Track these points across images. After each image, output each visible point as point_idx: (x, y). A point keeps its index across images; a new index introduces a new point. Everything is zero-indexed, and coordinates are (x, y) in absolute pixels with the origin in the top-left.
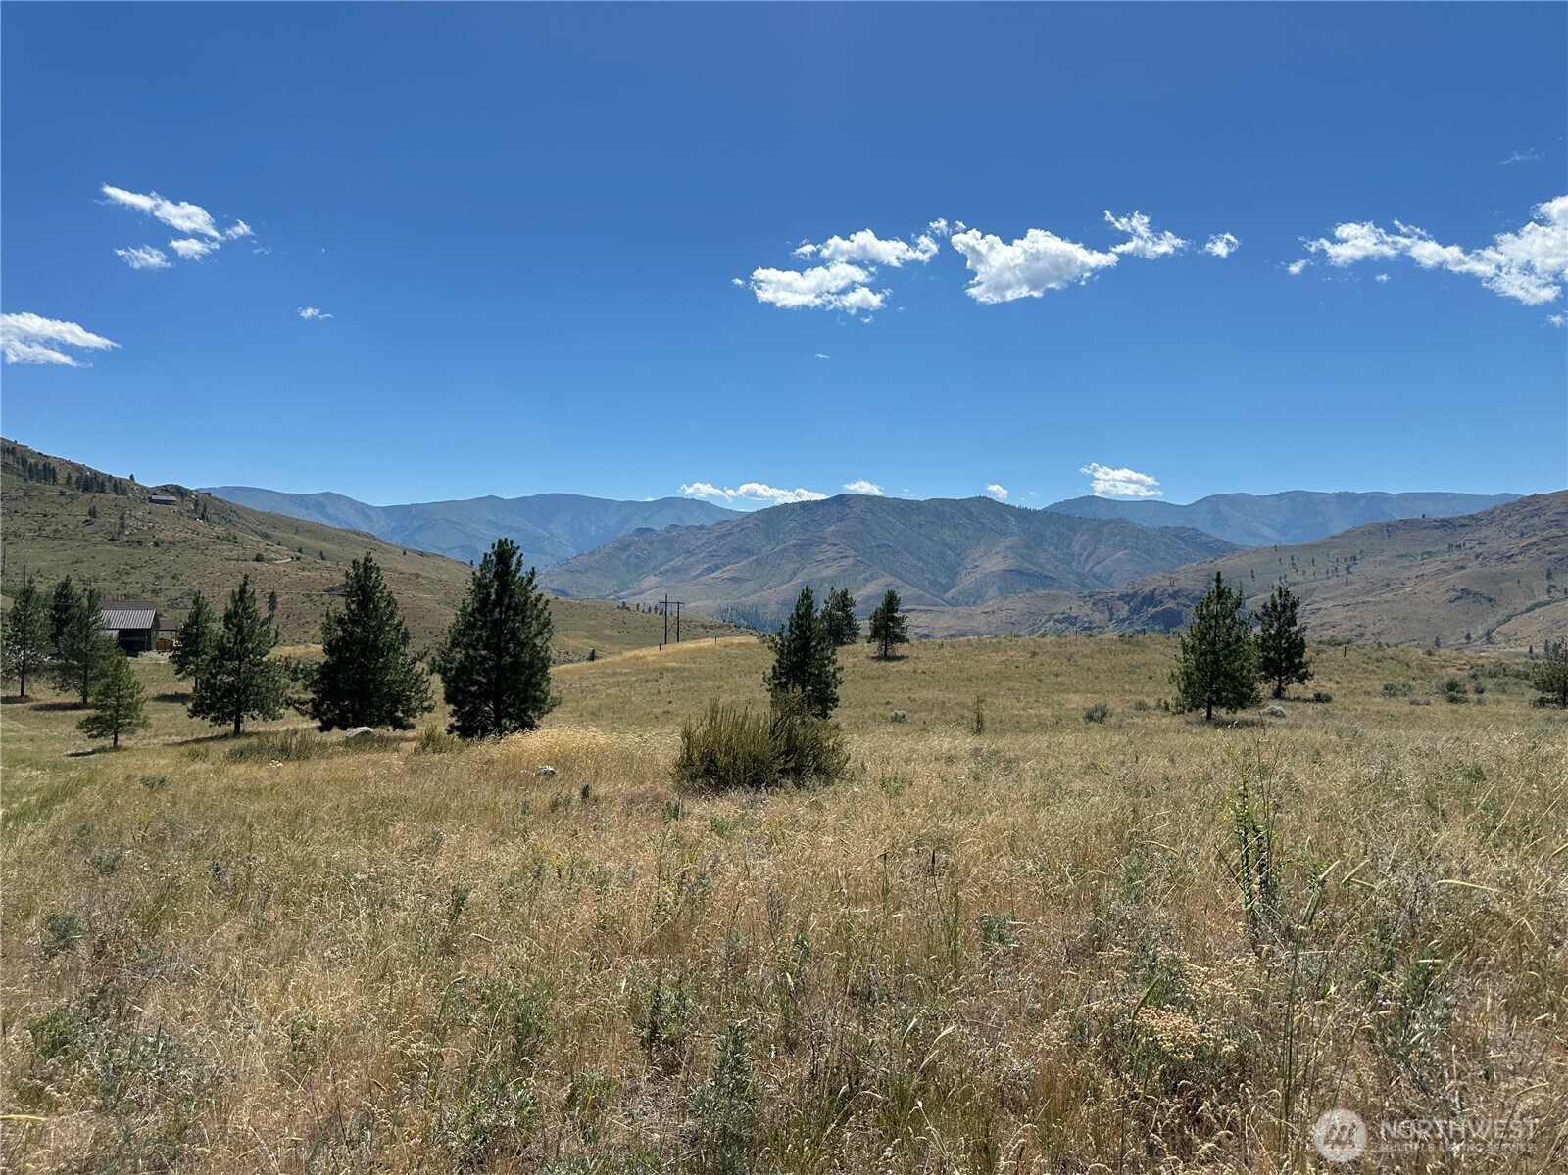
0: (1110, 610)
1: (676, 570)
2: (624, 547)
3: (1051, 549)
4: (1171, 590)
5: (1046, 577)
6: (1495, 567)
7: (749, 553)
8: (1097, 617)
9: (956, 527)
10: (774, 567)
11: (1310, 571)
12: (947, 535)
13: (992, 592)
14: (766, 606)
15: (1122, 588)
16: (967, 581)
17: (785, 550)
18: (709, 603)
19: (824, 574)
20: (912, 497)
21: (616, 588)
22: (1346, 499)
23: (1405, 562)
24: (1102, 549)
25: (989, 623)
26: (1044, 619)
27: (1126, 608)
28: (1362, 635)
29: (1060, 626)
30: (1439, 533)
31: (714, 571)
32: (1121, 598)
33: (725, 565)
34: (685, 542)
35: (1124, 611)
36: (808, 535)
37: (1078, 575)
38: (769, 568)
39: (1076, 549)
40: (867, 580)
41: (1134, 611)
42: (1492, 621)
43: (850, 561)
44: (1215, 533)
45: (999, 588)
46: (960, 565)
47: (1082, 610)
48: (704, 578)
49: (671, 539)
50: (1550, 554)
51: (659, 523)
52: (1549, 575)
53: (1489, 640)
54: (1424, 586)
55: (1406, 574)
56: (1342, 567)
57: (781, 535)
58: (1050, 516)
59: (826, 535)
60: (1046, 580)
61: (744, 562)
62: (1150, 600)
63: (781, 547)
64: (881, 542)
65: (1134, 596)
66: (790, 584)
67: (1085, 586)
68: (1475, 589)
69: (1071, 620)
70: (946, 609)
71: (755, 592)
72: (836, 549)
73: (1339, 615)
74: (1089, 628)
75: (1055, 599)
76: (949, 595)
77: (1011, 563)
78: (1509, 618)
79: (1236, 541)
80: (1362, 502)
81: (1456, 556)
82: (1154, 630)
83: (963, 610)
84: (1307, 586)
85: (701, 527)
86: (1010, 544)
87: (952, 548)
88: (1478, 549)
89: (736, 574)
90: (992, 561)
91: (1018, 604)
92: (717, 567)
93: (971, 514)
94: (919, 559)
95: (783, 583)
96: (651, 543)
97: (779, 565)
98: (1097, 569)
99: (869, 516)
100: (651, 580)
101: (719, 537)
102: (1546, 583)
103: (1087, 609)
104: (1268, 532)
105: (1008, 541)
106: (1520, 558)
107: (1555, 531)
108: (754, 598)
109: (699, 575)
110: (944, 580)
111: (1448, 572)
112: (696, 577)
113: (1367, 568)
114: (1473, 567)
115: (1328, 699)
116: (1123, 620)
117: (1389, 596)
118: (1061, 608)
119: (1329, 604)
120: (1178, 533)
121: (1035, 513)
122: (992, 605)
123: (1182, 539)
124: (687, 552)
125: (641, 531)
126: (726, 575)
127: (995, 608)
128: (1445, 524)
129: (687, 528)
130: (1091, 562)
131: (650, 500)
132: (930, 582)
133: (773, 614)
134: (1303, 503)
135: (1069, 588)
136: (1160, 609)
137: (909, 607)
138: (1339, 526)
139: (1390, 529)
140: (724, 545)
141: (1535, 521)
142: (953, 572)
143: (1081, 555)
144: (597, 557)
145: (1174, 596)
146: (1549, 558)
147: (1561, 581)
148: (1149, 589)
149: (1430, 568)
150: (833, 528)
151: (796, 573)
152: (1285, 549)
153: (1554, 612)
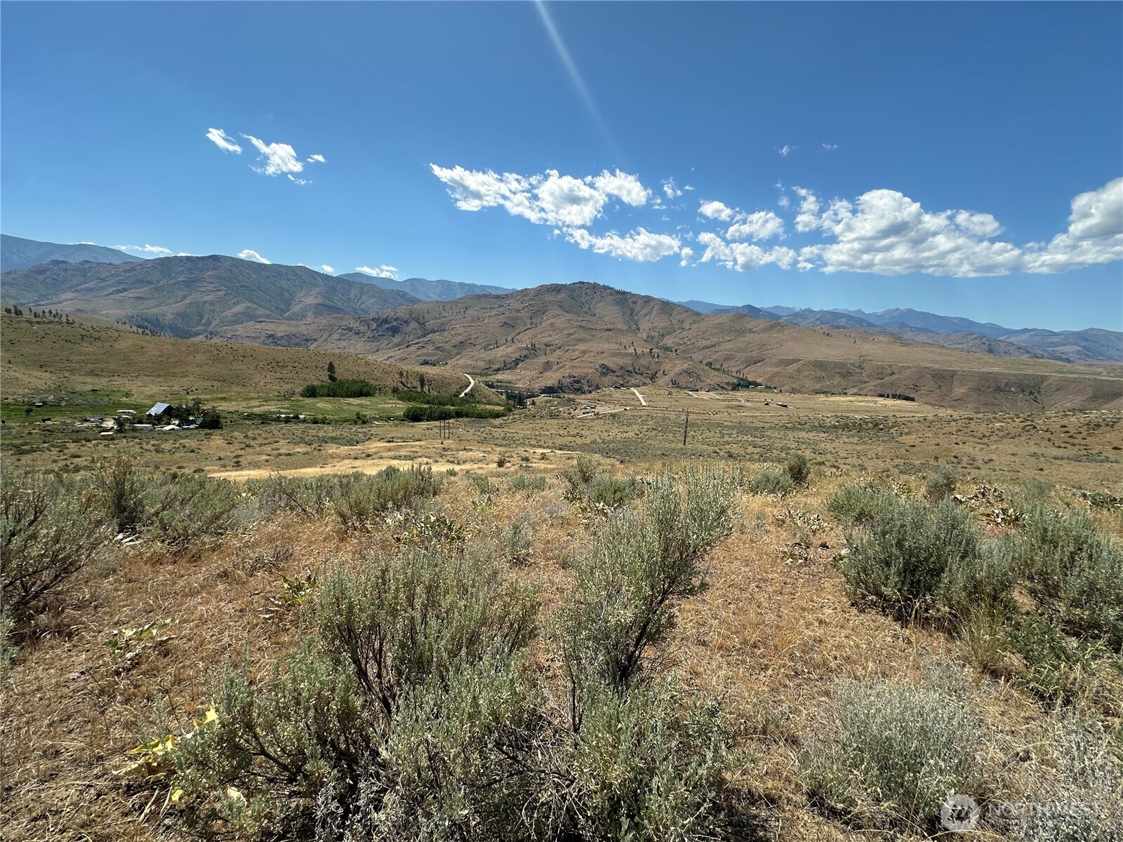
0: (368, 325)
1: (90, 290)
2: (40, 271)
3: (340, 295)
4: (394, 317)
5: (337, 308)
6: (515, 315)
7: (150, 283)
8: (362, 328)
9: (288, 280)
10: (168, 293)
11: (450, 312)
12: (284, 283)
13: (310, 314)
14: (164, 315)
15: (373, 315)
16: (296, 308)
17: (176, 283)
18: (119, 311)
19: (205, 299)
21: (36, 298)
22: (462, 285)
23: (484, 311)
24: (364, 297)
25: (307, 330)
26: (337, 328)
27: (375, 324)
28: (470, 339)
29: (344, 332)
30: (495, 300)
31: (122, 292)
32: (373, 320)
33: (131, 289)
34: (97, 273)
35: (374, 326)
36: (193, 276)
37: (353, 308)
38: (165, 293)
39: (352, 296)
40: (235, 304)
41: (378, 326)
42: (514, 334)
43: (223, 293)
44: (413, 294)
45: (314, 312)
46: (292, 299)
47: (354, 325)
48: (116, 296)
49: (86, 270)
50: (531, 310)
51: (73, 259)
52: (531, 318)
53: (513, 342)
54: (491, 320)
55: (485, 315)
56: (462, 311)
57: (174, 275)
58: (339, 280)
59: (205, 277)
60: (338, 310)
61: (145, 288)
62: (386, 321)
63: (173, 281)
64: (243, 284)
65: (378, 319)
66: (183, 303)
67: (357, 314)
68: (508, 322)
69: (350, 329)
70: (285, 321)
71: (156, 306)
72: (213, 285)
73: (462, 330)
74: (358, 334)
75: (342, 319)
76: (287, 314)
77: (319, 300)
78: (519, 334)
79: (420, 298)
80: (467, 287)
81: (501, 309)
82: (388, 335)
83: (293, 322)
84: (450, 318)
85: (110, 264)
87: (288, 291)
88: (508, 307)
89: (141, 295)
90: (310, 299)
91: (323, 321)
92: (125, 290)
93: (296, 274)
94: (268, 295)
95: (176, 302)
96: (65, 271)
97: (173, 292)
98: (363, 306)
99: (235, 269)
100: (69, 295)
101: (125, 271)
102: (530, 321)
103: (357, 324)
104: (433, 296)
105: (318, 290)
106: (522, 311)
107: (532, 302)
108: (155, 310)
109: (110, 294)
110: (283, 307)
111: (499, 315)
112: (107, 295)
113: (470, 312)
114: (507, 314)
116: (374, 330)
117: (480, 324)
118: (344, 323)
119: (458, 326)
120: (398, 292)
121: (332, 277)
123: (398, 295)
124: (98, 278)
125: (56, 262)
126: (132, 295)
127: (311, 322)
128: (498, 297)
129: (98, 264)
130: (359, 303)
132: (275, 307)
133: (170, 320)
134: (446, 285)
135: (349, 314)
136: (390, 325)
137: (263, 320)
138: (460, 295)
139: (479, 297)
140: (129, 277)
142: (288, 304)
143: (354, 299)
144: (14, 276)
145: (396, 320)
146: (531, 312)
147: (535, 320)
148: (385, 316)
149: (493, 313)
150: (210, 273)
151: (185, 297)
152: (441, 302)
153: (533, 332)
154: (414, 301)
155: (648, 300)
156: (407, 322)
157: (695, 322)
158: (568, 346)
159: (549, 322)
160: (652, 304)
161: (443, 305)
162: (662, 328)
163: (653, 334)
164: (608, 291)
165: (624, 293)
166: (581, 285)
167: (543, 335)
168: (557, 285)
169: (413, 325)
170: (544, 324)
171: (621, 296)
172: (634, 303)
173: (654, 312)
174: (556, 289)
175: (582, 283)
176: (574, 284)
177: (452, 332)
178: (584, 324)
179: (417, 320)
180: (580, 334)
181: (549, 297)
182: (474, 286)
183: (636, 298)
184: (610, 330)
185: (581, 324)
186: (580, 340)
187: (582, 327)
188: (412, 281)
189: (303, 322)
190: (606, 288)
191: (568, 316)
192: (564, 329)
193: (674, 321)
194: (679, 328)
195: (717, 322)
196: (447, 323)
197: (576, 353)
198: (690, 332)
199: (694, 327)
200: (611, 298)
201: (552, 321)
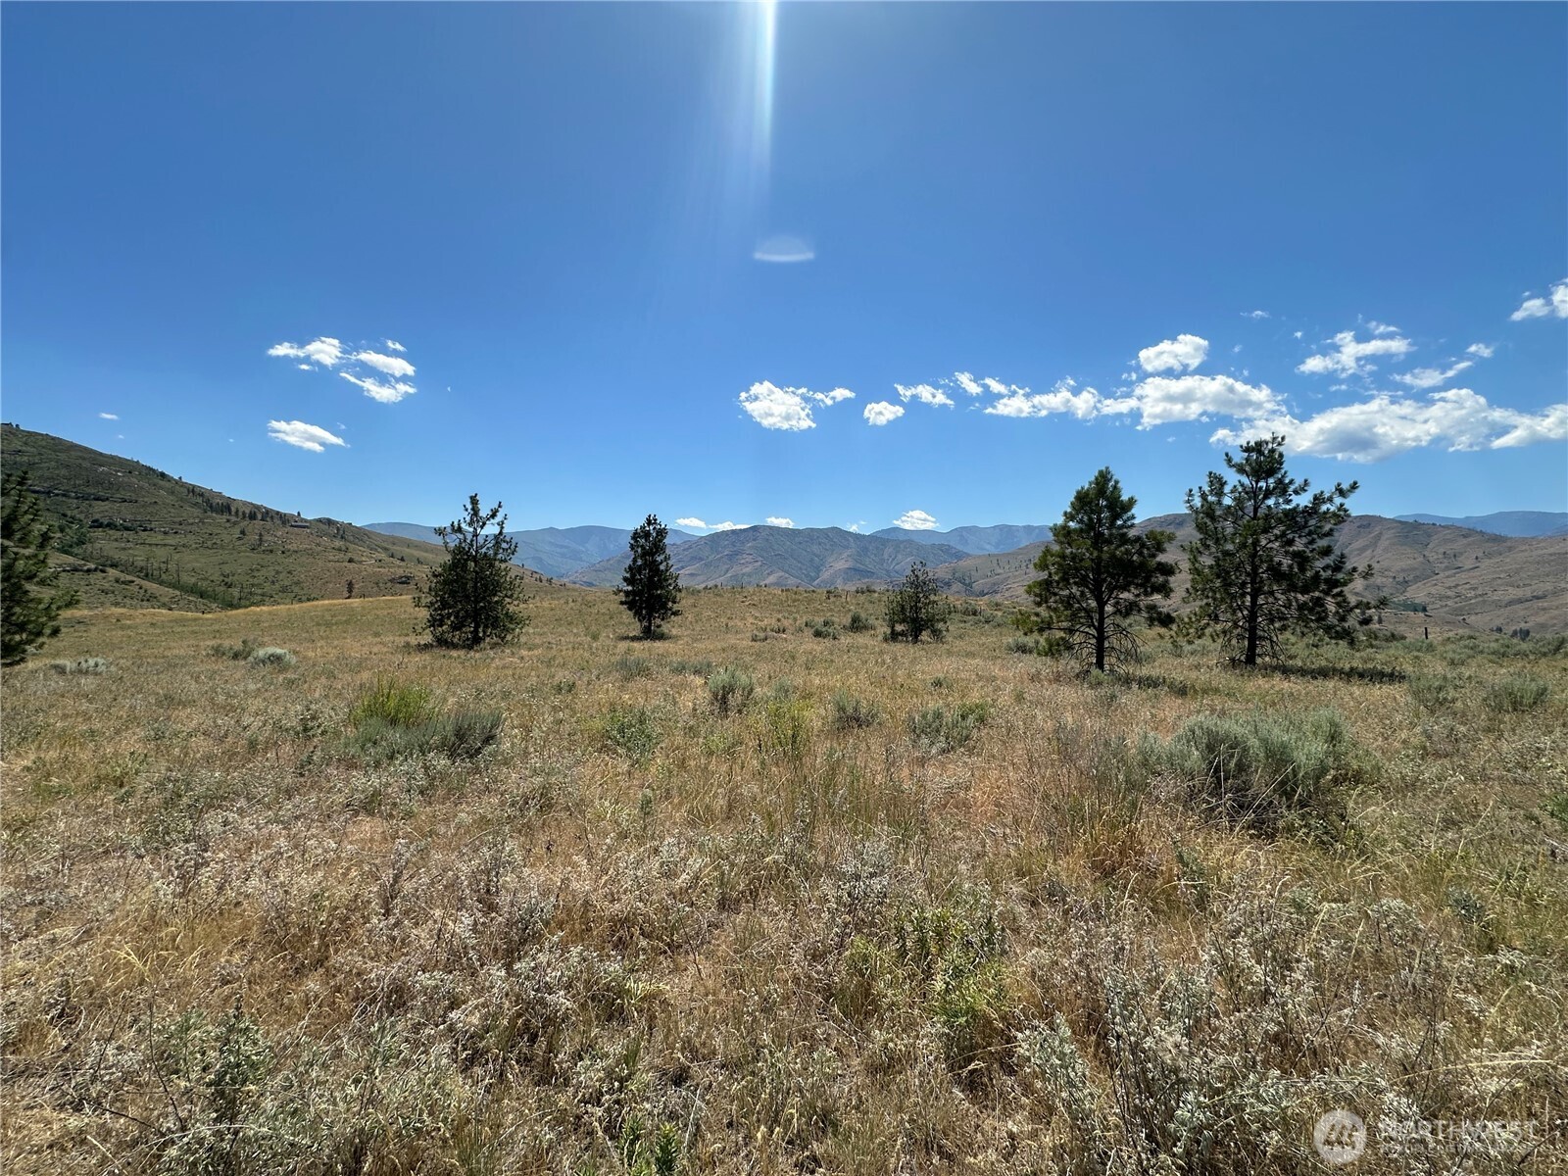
3: (872, 556)
5: (869, 572)
7: (701, 559)
9: (820, 544)
10: (715, 567)
11: (1007, 567)
12: (815, 548)
13: (840, 581)
16: (825, 574)
17: (722, 557)
19: (743, 571)
22: (1029, 529)
24: (900, 557)
33: (687, 566)
36: (736, 549)
37: (887, 571)
38: (710, 568)
39: (886, 556)
40: (768, 574)
43: (760, 563)
44: (960, 547)
45: (844, 578)
46: (822, 565)
57: (721, 549)
58: (873, 538)
59: (746, 548)
61: (696, 565)
63: (719, 556)
64: (777, 552)
66: (724, 577)
67: (890, 576)
72: (751, 556)
76: (816, 582)
77: (850, 564)
79: (969, 551)
80: (1037, 531)
84: (1005, 576)
85: (674, 544)
87: (817, 556)
89: (693, 572)
90: (840, 564)
92: (682, 567)
93: (830, 537)
94: (799, 562)
95: (720, 576)
98: (897, 567)
99: (769, 537)
101: (684, 550)
104: (988, 547)
105: (849, 552)
110: (813, 574)
119: (1016, 585)
120: (941, 547)
121: (865, 536)
123: (942, 550)
126: (687, 572)
130: (894, 564)
132: (804, 575)
134: (1006, 531)
135: (882, 578)
138: (1023, 543)
142: (818, 570)
143: (888, 560)
144: (611, 562)
150: (750, 544)
151: (726, 571)
152: (995, 555)
154: (960, 556)
155: (1365, 523)
156: (948, 584)
157: (1488, 555)
160: (1377, 530)
161: (996, 559)
162: (1403, 570)
163: (1380, 581)
169: (957, 586)
173: (1384, 543)
174: (1177, 522)
177: (1007, 594)
179: (962, 581)
188: (961, 531)
193: (1432, 556)
194: (1447, 568)
195: (1552, 550)
196: (1002, 583)
198: (1476, 573)
199: (1487, 562)
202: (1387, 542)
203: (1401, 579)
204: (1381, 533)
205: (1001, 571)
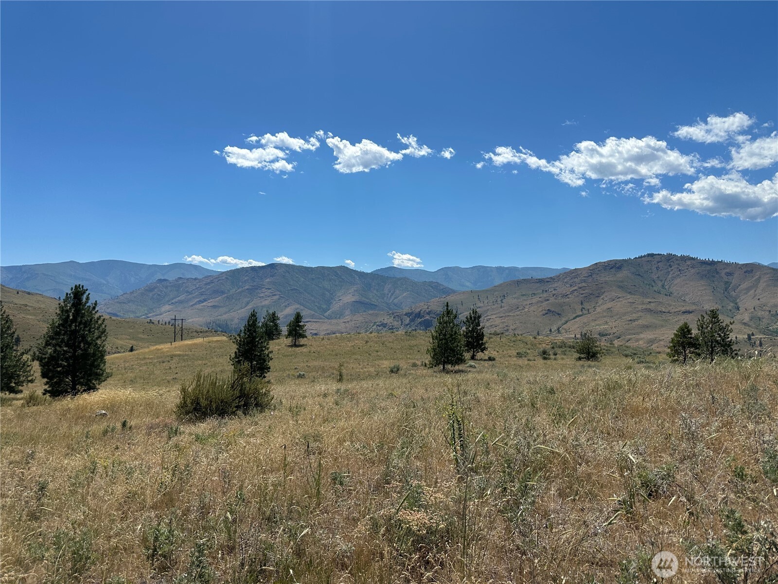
0: (401, 320)
1: (181, 302)
2: (150, 289)
3: (375, 291)
4: (427, 311)
5: (372, 305)
6: (561, 300)
7: (223, 293)
8: (395, 323)
9: (330, 280)
10: (236, 300)
11: (486, 302)
12: (326, 284)
13: (347, 312)
14: (232, 320)
15: (406, 310)
16: (335, 307)
17: (242, 291)
18: (201, 319)
19: (263, 303)
20: (308, 265)
21: (146, 312)
22: (500, 269)
23: (524, 298)
24: (397, 292)
25: (346, 328)
26: (372, 325)
27: (408, 319)
28: (507, 330)
29: (379, 328)
30: (538, 285)
31: (203, 302)
32: (406, 314)
33: (209, 299)
34: (186, 287)
35: (407, 320)
36: (255, 283)
37: (387, 304)
38: (234, 301)
39: (386, 292)
40: (286, 306)
41: (412, 320)
42: (560, 323)
43: (277, 297)
44: (446, 284)
45: (351, 310)
46: (332, 299)
47: (388, 320)
48: (199, 306)
49: (179, 285)
50: (582, 294)
51: (171, 277)
52: (582, 304)
53: (559, 332)
54: (532, 308)
55: (525, 303)
56: (499, 299)
57: (241, 284)
58: (375, 275)
59: (264, 283)
61: (220, 298)
62: (419, 315)
63: (240, 290)
64: (293, 287)
65: (412, 313)
66: (246, 308)
67: (390, 309)
68: (553, 309)
69: (384, 325)
70: (326, 320)
71: (226, 313)
72: (270, 291)
73: (498, 321)
74: (392, 329)
75: (377, 315)
76: (327, 314)
77: (356, 298)
78: (567, 322)
79: (454, 288)
80: (507, 271)
81: (545, 295)
82: (420, 329)
83: (334, 321)
84: (485, 309)
85: (196, 279)
86: (356, 289)
87: (328, 291)
88: (554, 292)
89: (216, 304)
90: (348, 297)
91: (359, 318)
92: (205, 300)
93: (338, 274)
94: (312, 296)
95: (242, 308)
96: (166, 287)
97: (239, 299)
98: (396, 301)
99: (287, 275)
100: (167, 307)
101: (206, 284)
102: (581, 307)
103: (391, 320)
104: (468, 284)
106: (570, 296)
107: (584, 284)
108: (225, 317)
109: (194, 305)
110: (324, 307)
111: (542, 302)
112: (192, 306)
113: (510, 300)
114: (552, 300)
115: (494, 359)
116: (407, 325)
117: (518, 313)
118: (379, 319)
119: (494, 317)
120: (430, 284)
121: (367, 274)
122: (348, 318)
123: (431, 287)
124: (187, 292)
125: (160, 281)
126: (210, 304)
127: (349, 320)
128: (541, 281)
129: (188, 279)
130: (393, 298)
131: (166, 264)
132: (317, 307)
133: (236, 324)
135: (383, 310)
136: (423, 319)
137: (307, 320)
138: (498, 281)
139: (518, 283)
140: (209, 289)
141: (576, 280)
142: (329, 303)
143: (388, 294)
144: (135, 295)
145: (429, 313)
146: (581, 296)
147: (586, 306)
148: (418, 310)
149: (534, 301)
150: (268, 280)
151: (248, 303)
152: (476, 292)
153: (584, 319)
154: (448, 292)
155: (750, 269)
158: (630, 334)
159: (605, 307)
161: (477, 294)
163: (760, 314)
164: (689, 263)
165: (713, 263)
166: (650, 259)
167: (597, 322)
168: (616, 261)
170: (598, 310)
171: (708, 268)
172: (729, 274)
173: (762, 285)
174: (615, 266)
175: (652, 255)
176: (641, 257)
178: (652, 306)
180: (648, 319)
181: (606, 277)
182: (515, 269)
183: (731, 269)
184: (689, 312)
185: (648, 307)
186: (647, 327)
187: (650, 311)
188: (445, 271)
189: (342, 320)
190: (684, 259)
191: (631, 298)
192: (625, 314)
197: (641, 342)
200: (693, 271)
201: (609, 305)
202: (765, 284)
203: (774, 313)
204: (760, 277)
205: (482, 305)
